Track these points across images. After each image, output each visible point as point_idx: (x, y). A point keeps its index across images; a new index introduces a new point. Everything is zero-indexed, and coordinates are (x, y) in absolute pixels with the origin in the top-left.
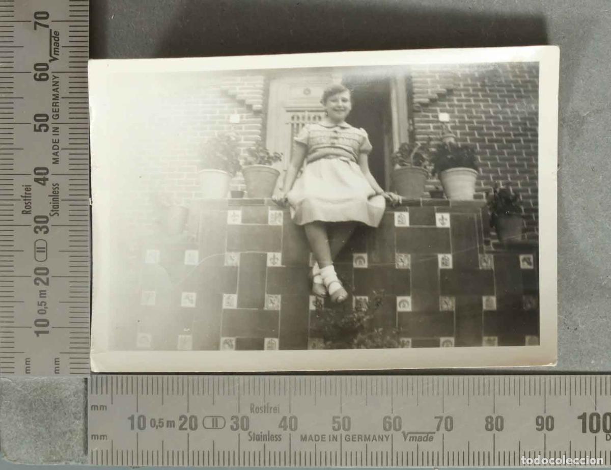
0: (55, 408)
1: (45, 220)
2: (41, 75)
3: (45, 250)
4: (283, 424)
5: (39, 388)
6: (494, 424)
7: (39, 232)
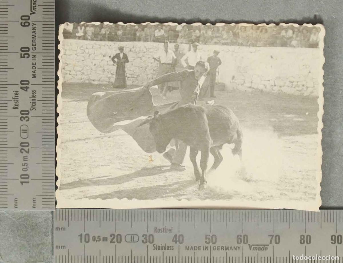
0: (32, 230)
1: (27, 112)
2: (25, 23)
3: (27, 131)
4: (174, 239)
5: (23, 217)
6: (305, 240)
7: (23, 120)
